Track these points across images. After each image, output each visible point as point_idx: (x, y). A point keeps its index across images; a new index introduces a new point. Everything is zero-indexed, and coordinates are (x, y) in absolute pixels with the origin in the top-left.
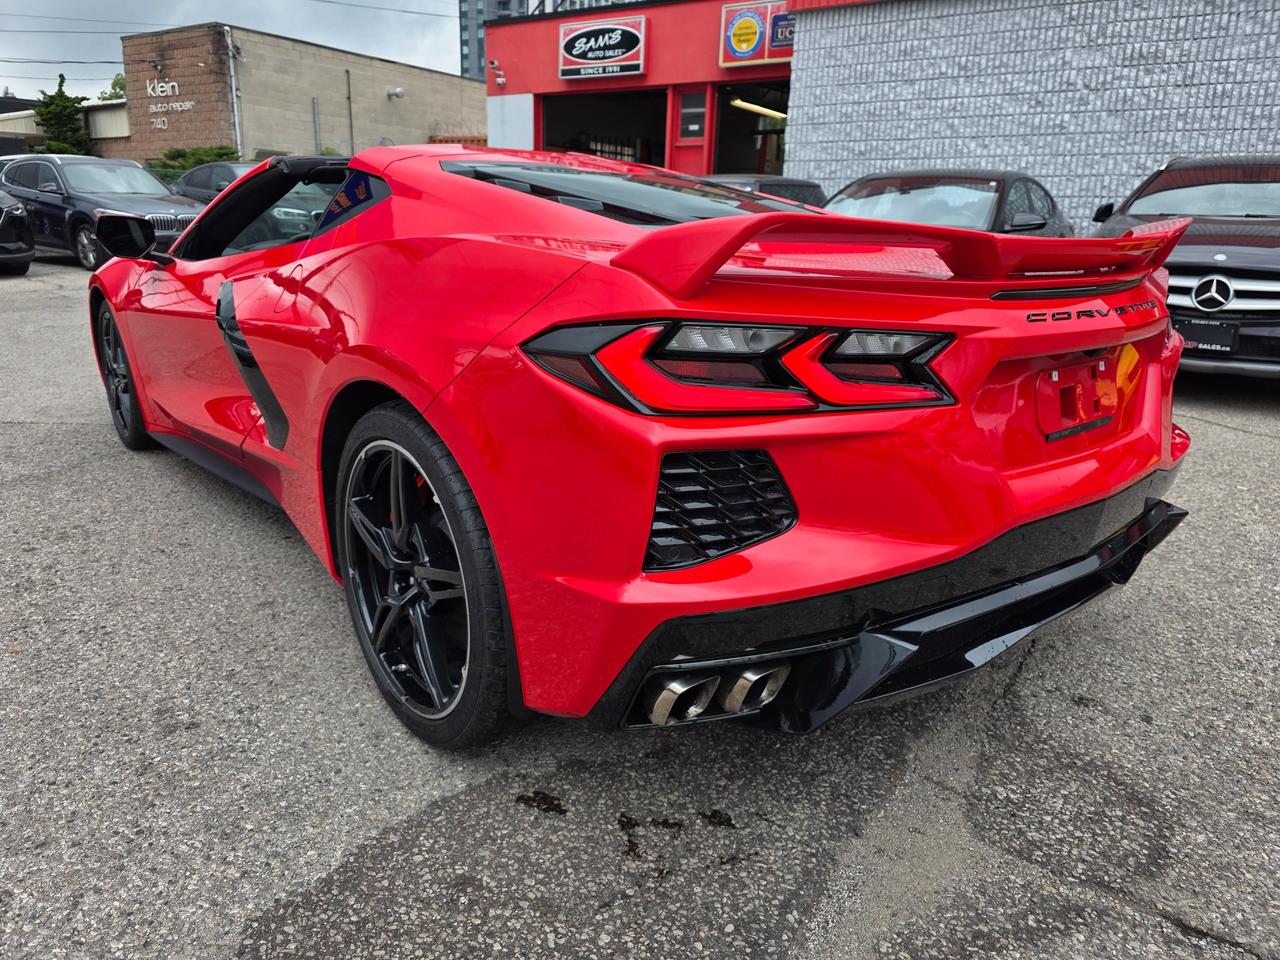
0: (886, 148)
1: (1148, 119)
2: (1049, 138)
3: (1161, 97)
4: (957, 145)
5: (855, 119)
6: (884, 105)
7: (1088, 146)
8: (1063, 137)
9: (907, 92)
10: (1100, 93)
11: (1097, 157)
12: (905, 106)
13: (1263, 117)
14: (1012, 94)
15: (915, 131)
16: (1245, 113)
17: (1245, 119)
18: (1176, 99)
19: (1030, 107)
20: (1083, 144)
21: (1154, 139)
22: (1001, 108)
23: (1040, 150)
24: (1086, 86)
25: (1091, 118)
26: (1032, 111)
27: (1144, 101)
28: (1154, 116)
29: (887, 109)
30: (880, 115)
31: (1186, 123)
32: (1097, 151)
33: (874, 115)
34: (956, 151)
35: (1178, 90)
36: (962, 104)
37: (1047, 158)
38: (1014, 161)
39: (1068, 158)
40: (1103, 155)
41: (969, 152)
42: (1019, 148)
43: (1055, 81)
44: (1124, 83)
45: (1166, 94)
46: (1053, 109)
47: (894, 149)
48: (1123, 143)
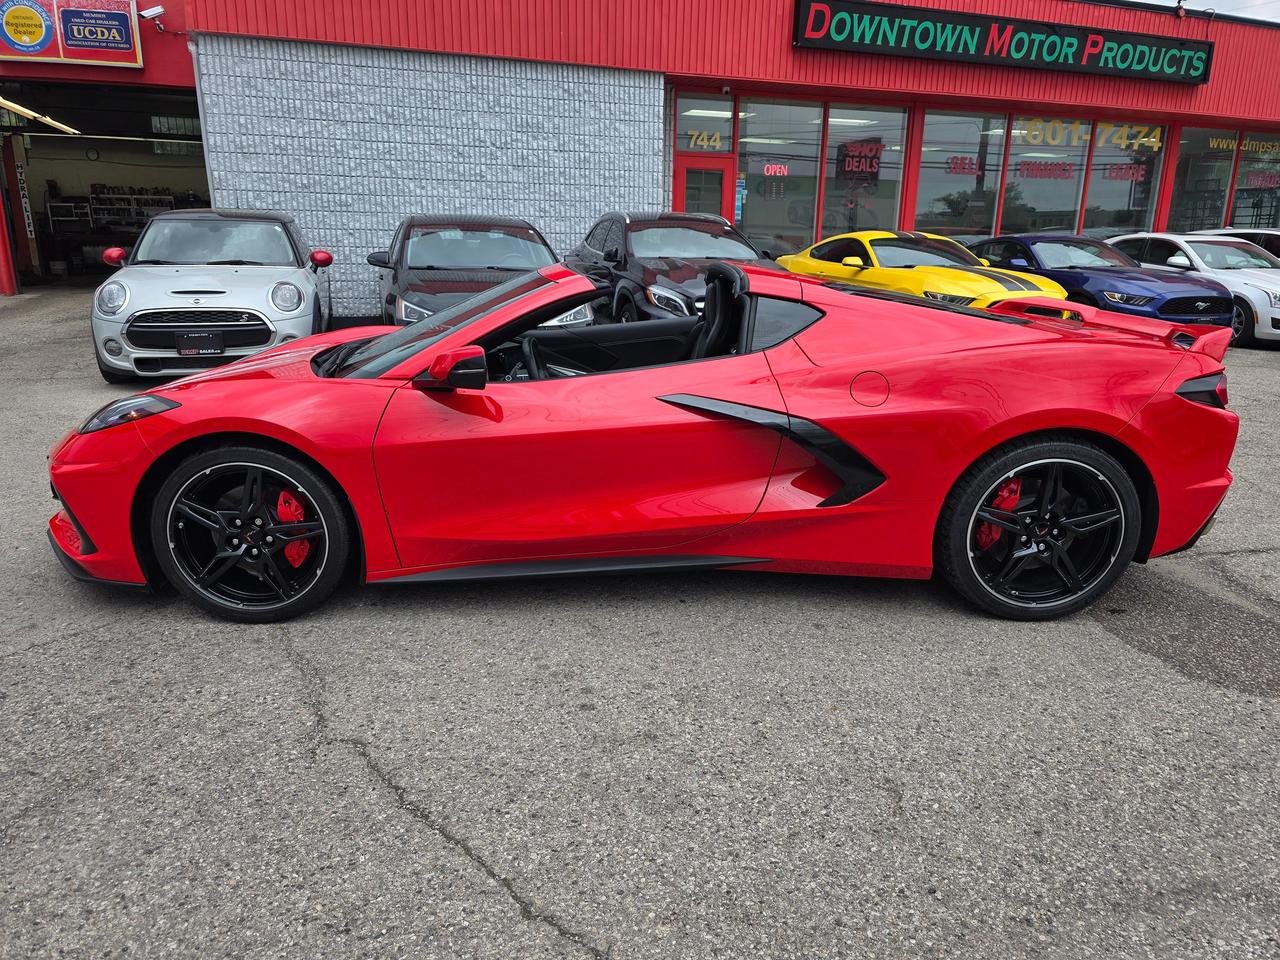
0: (330, 183)
1: (541, 174)
2: (473, 184)
3: (546, 158)
4: (398, 185)
5: (290, 152)
6: (320, 141)
7: (503, 192)
8: (484, 184)
9: (341, 132)
10: (504, 151)
11: (511, 201)
12: (342, 145)
13: (610, 178)
14: (437, 144)
15: (355, 169)
16: (600, 175)
17: (600, 179)
18: (556, 161)
19: (454, 156)
20: (500, 190)
21: (548, 190)
22: (430, 156)
23: (468, 193)
24: (493, 145)
25: (502, 170)
26: (455, 160)
27: (535, 160)
28: (544, 173)
29: (324, 146)
30: (317, 151)
31: (565, 179)
32: (510, 197)
33: (311, 151)
34: (398, 190)
35: (556, 154)
36: (396, 148)
37: (474, 200)
38: (449, 201)
39: (490, 201)
40: (515, 200)
41: (410, 192)
42: (452, 191)
43: (469, 138)
44: (520, 145)
45: (549, 156)
46: (472, 160)
47: (338, 184)
48: (527, 191)
